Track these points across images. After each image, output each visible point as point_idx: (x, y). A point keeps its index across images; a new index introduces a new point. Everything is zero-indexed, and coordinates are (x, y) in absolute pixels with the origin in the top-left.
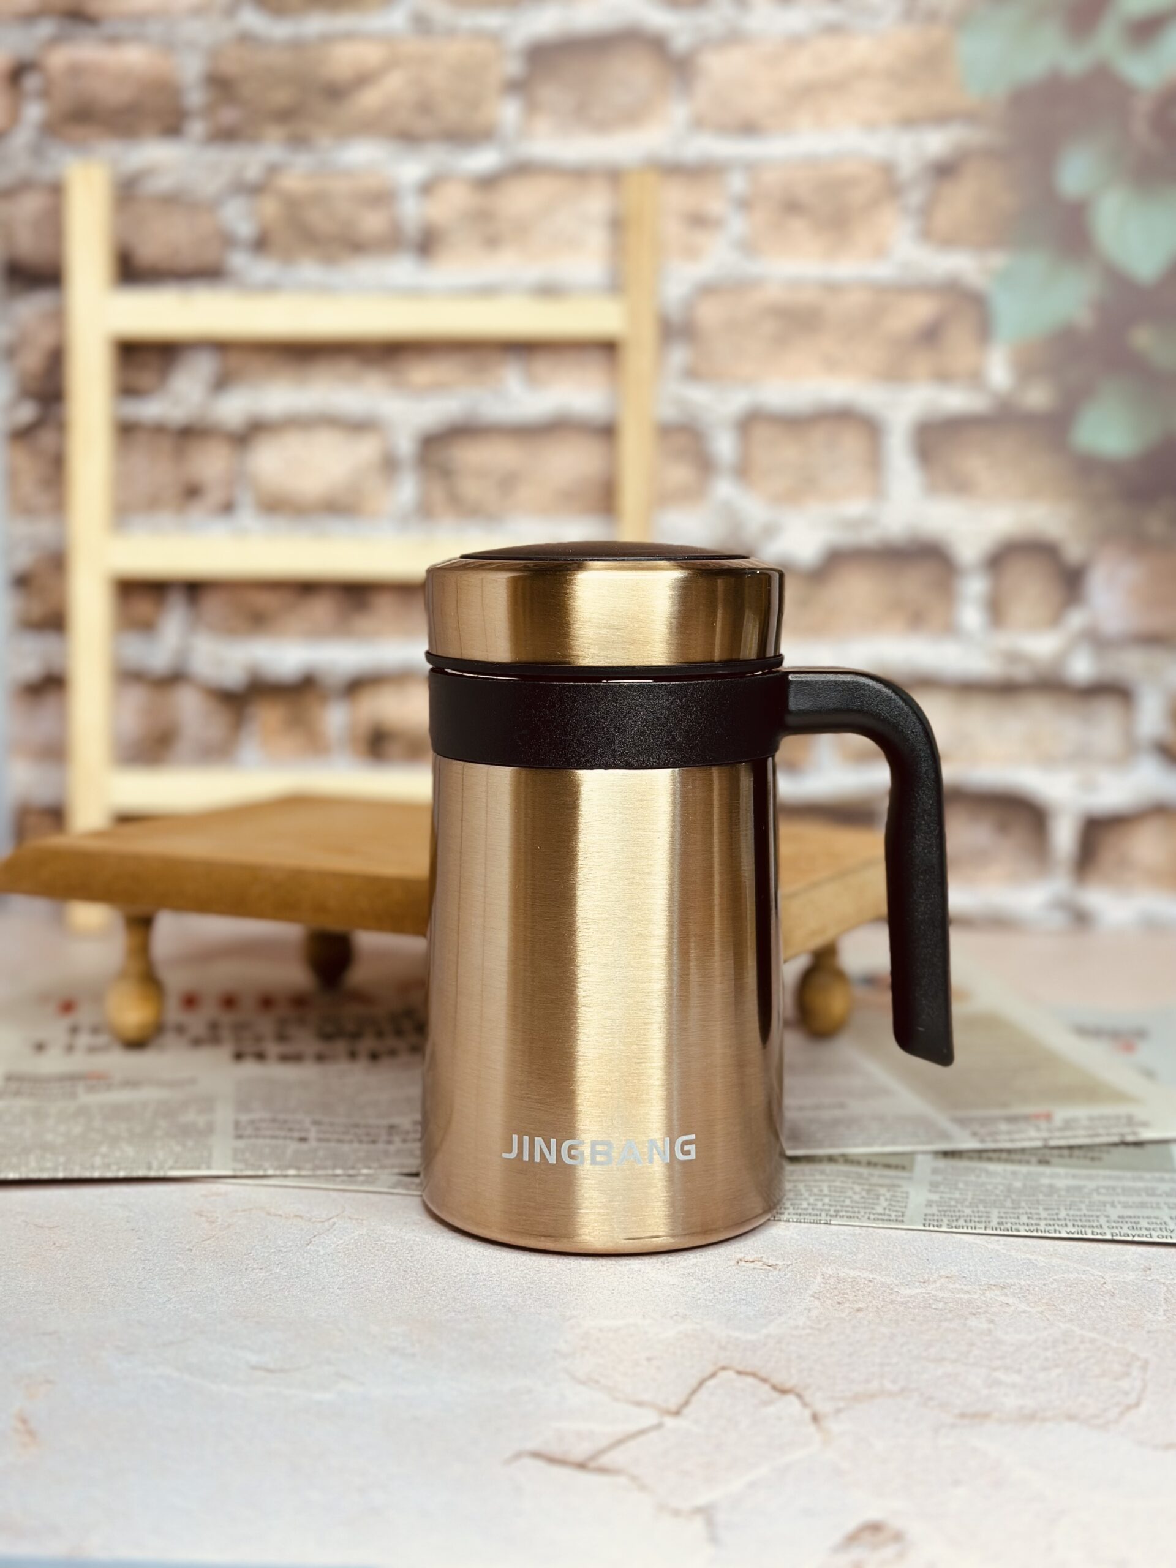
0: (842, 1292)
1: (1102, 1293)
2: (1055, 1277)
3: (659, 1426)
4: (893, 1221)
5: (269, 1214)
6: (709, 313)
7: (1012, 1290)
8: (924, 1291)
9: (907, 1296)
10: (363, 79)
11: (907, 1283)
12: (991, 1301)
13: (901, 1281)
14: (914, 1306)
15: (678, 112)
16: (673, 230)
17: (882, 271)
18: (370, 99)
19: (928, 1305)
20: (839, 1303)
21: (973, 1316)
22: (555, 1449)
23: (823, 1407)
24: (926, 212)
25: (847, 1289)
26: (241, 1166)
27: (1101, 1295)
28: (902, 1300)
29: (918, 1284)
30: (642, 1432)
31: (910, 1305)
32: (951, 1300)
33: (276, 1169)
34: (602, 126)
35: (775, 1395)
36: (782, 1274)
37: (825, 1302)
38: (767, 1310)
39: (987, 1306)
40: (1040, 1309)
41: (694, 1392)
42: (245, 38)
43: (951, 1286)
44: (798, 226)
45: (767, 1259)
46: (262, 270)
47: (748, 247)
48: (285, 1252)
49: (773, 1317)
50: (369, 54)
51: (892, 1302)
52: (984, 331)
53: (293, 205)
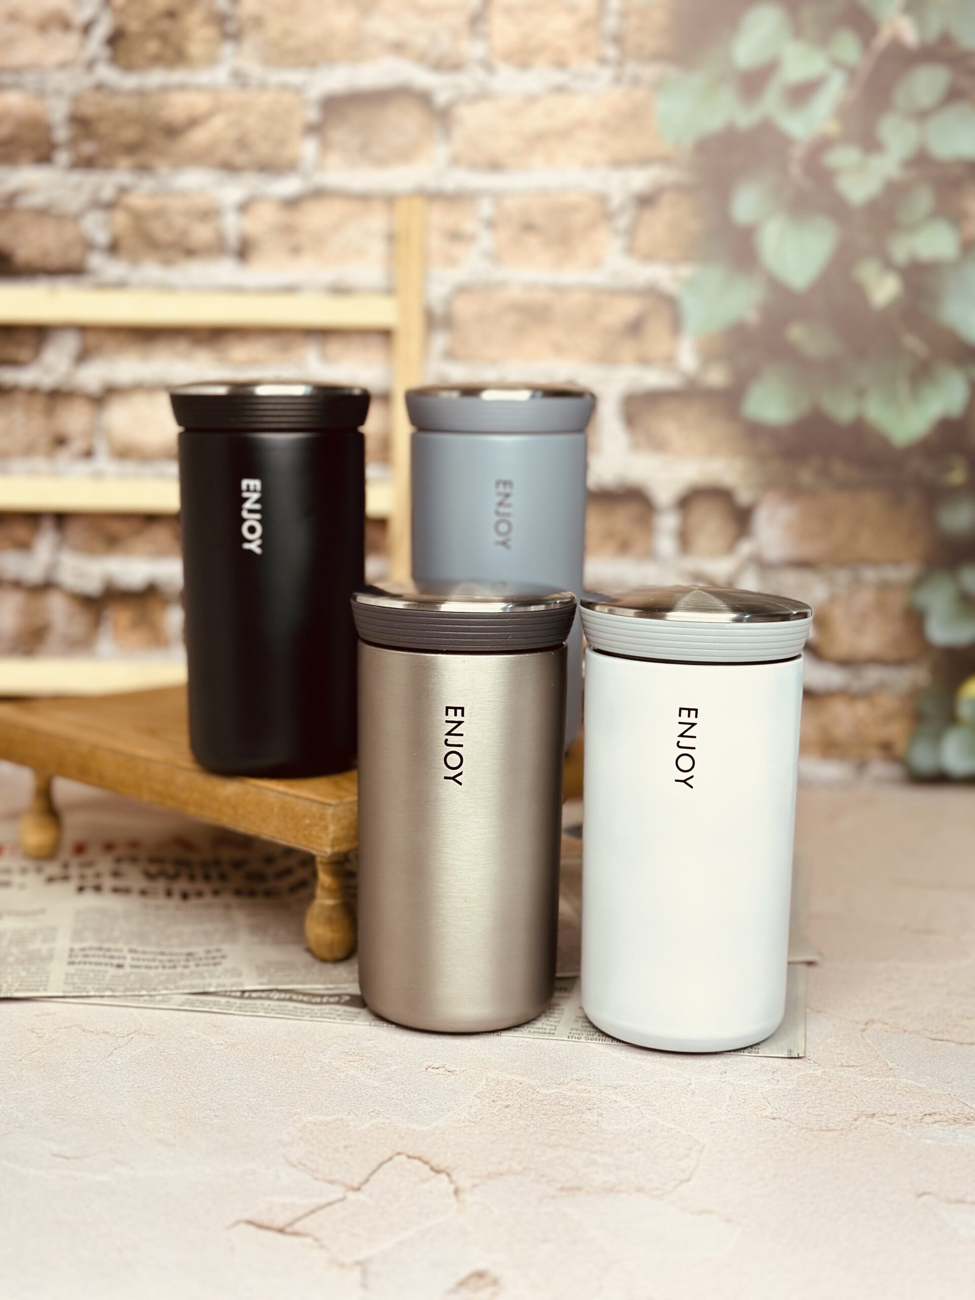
0: (498, 1092)
1: (686, 1092)
2: (655, 1080)
3: (344, 1199)
4: (547, 1033)
5: (84, 1030)
6: (464, 308)
7: (622, 1090)
8: (558, 1090)
9: (544, 1095)
10: (193, 122)
11: (547, 1085)
12: (604, 1099)
13: (543, 1083)
14: (548, 1103)
15: (440, 152)
16: (436, 242)
17: (598, 278)
18: (199, 137)
19: (557, 1103)
20: (494, 1101)
21: (589, 1111)
22: (264, 1219)
23: (464, 1182)
24: (631, 233)
25: (502, 1090)
26: (70, 988)
27: (685, 1094)
28: (540, 1098)
29: (554, 1085)
30: (330, 1204)
31: (545, 1102)
32: (575, 1098)
33: (96, 991)
34: (381, 162)
35: (432, 1174)
36: (458, 1077)
37: (484, 1100)
38: (441, 1107)
39: (601, 1103)
40: (638, 1105)
41: (374, 1172)
42: (100, 87)
43: (579, 1087)
44: (533, 241)
45: (449, 1066)
46: (113, 269)
47: (495, 257)
48: (92, 1062)
49: (443, 1113)
50: (199, 102)
51: (532, 1100)
52: (676, 325)
53: (139, 218)
